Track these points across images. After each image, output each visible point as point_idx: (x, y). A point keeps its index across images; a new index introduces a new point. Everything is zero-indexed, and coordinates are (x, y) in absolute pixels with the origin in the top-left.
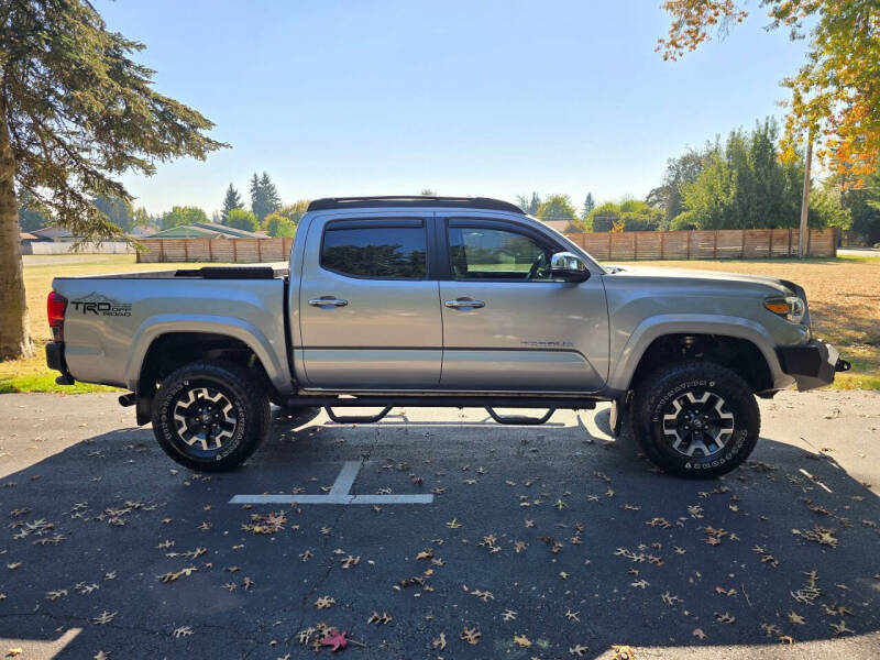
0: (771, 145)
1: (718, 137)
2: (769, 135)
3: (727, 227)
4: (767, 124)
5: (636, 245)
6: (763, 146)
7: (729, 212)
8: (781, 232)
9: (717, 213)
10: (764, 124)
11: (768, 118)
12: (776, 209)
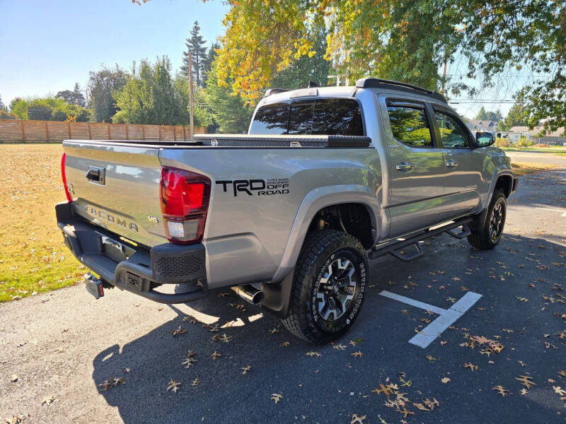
0: (168, 74)
1: (134, 63)
2: (166, 67)
3: (150, 122)
4: (164, 60)
5: (90, 132)
6: (163, 73)
7: (151, 113)
8: (180, 128)
9: (143, 114)
10: (161, 60)
11: (164, 56)
12: (176, 114)
